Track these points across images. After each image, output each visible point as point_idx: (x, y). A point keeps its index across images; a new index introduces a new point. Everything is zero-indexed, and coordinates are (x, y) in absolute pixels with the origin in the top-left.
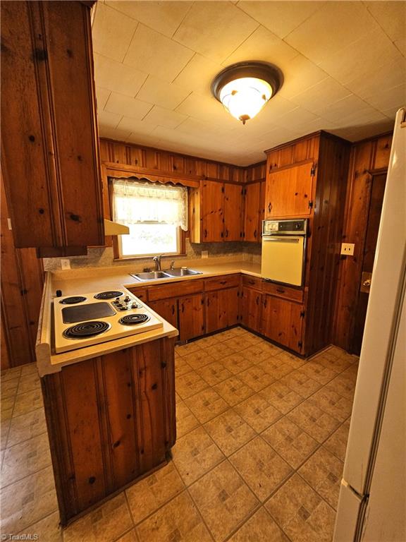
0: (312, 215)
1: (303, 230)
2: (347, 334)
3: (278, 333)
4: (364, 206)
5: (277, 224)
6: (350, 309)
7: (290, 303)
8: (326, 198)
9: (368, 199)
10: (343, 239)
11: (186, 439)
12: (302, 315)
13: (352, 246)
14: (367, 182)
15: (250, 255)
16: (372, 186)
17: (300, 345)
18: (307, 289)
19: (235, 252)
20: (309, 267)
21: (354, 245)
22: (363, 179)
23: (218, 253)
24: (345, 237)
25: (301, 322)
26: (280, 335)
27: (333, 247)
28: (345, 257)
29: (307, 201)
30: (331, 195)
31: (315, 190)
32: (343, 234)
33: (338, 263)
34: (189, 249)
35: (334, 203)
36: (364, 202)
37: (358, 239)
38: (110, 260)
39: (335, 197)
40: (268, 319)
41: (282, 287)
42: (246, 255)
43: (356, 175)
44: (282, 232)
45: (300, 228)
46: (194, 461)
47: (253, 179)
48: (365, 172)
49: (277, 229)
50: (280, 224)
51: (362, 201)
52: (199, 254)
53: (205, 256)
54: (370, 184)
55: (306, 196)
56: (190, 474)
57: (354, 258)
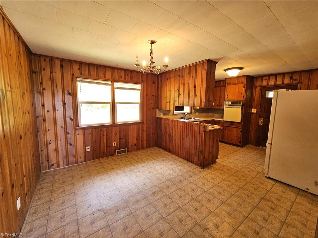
0: (244, 100)
1: (241, 104)
2: (255, 140)
3: (231, 140)
4: (259, 97)
5: (231, 102)
6: (255, 131)
7: (236, 128)
8: (248, 94)
9: (261, 95)
10: (252, 107)
12: (241, 132)
13: (256, 110)
14: (260, 89)
15: (213, 114)
16: (262, 91)
17: (240, 142)
18: (242, 123)
19: (207, 112)
20: (243, 116)
21: (256, 109)
22: (259, 88)
23: (201, 113)
24: (253, 107)
25: (240, 135)
26: (232, 140)
27: (250, 110)
28: (253, 113)
29: (242, 95)
30: (249, 93)
31: (245, 92)
32: (252, 106)
33: (251, 116)
34: (193, 111)
35: (250, 96)
36: (260, 96)
37: (257, 107)
38: (172, 114)
39: (250, 94)
40: (226, 135)
41: (232, 123)
42: (211, 114)
43: (256, 87)
44: (233, 105)
45: (240, 103)
47: (217, 86)
48: (259, 86)
49: (231, 104)
50: (232, 102)
51: (259, 95)
52: (196, 113)
53: (197, 114)
54: (261, 90)
55: (242, 94)
57: (256, 113)
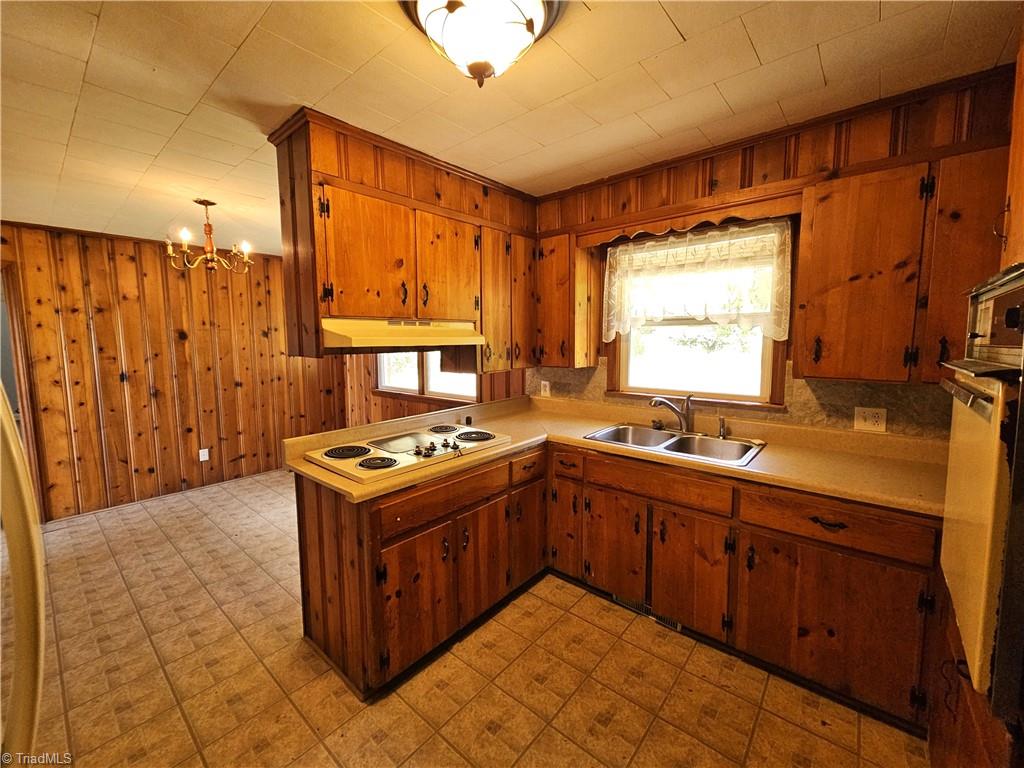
11: (406, 714)
46: (364, 739)
56: (342, 740)
